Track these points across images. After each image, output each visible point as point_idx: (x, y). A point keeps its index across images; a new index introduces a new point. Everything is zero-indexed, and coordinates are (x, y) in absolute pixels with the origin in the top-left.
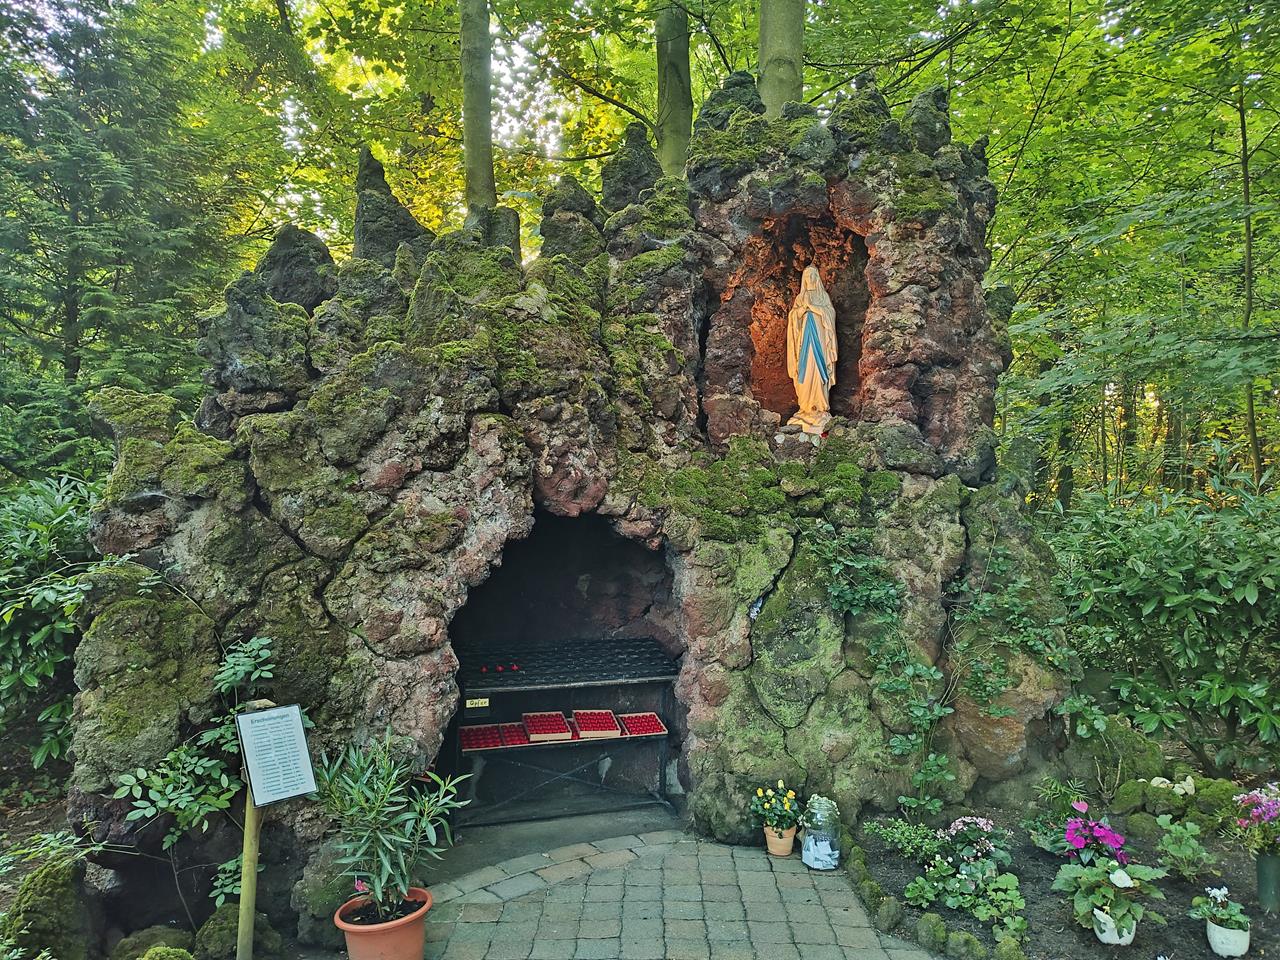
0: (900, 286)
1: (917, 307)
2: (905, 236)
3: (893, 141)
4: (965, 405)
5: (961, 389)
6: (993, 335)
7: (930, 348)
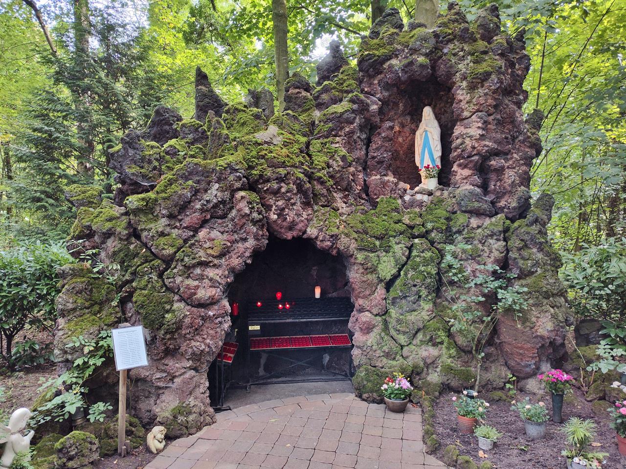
0: (471, 113)
1: (480, 125)
2: (472, 88)
3: (466, 36)
4: (510, 176)
5: (508, 167)
6: (529, 137)
7: (488, 146)
